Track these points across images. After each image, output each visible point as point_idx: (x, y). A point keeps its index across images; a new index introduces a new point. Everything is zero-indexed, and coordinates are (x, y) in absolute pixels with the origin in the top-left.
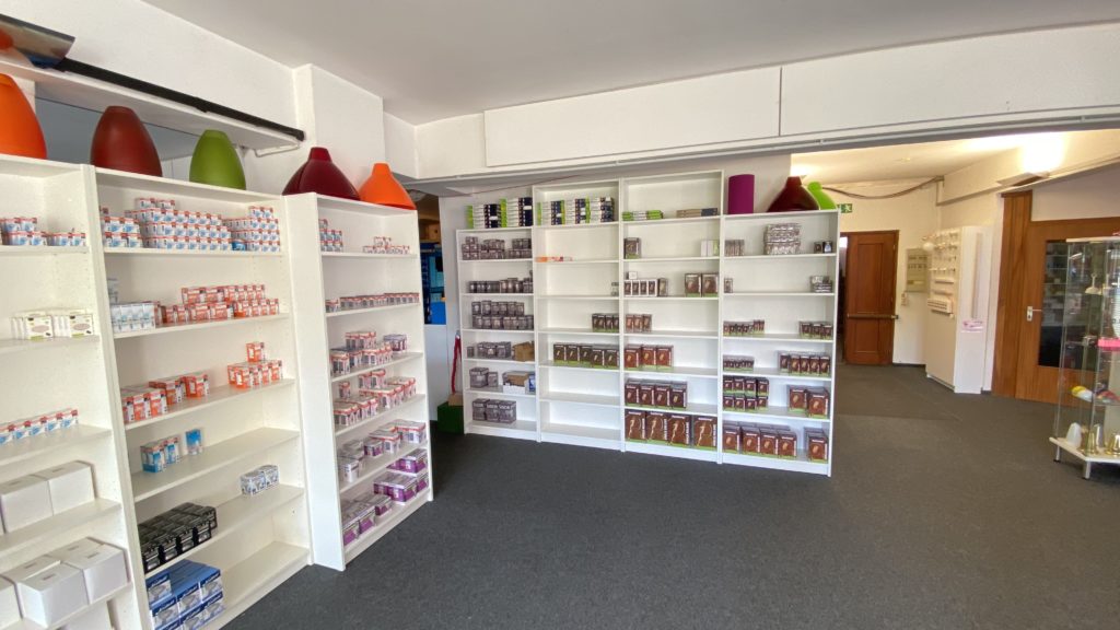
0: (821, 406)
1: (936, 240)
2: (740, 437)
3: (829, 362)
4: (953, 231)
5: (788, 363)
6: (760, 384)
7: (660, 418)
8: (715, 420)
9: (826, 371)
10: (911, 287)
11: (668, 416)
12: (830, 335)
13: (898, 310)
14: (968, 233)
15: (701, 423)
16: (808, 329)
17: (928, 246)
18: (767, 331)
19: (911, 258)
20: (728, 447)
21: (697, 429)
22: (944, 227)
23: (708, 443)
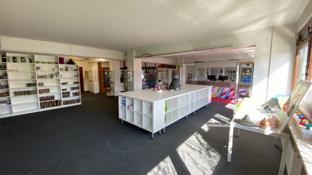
0: (79, 94)
1: (89, 69)
2: (66, 102)
3: (79, 87)
4: (92, 68)
5: (73, 89)
6: (68, 93)
7: (49, 103)
8: (61, 100)
9: (79, 89)
10: (86, 77)
11: (51, 102)
12: (79, 83)
13: (84, 82)
14: (94, 68)
15: (58, 101)
16: (75, 83)
17: (88, 70)
18: (68, 84)
19: (85, 72)
20: (64, 104)
21: (58, 103)
22: (90, 67)
23: (60, 105)
